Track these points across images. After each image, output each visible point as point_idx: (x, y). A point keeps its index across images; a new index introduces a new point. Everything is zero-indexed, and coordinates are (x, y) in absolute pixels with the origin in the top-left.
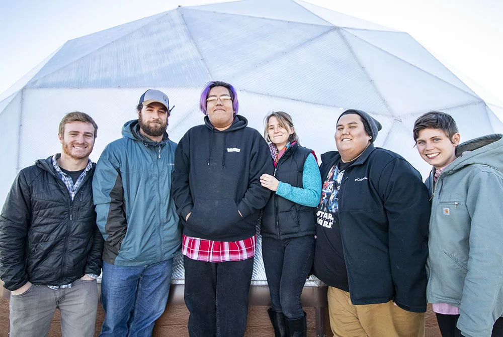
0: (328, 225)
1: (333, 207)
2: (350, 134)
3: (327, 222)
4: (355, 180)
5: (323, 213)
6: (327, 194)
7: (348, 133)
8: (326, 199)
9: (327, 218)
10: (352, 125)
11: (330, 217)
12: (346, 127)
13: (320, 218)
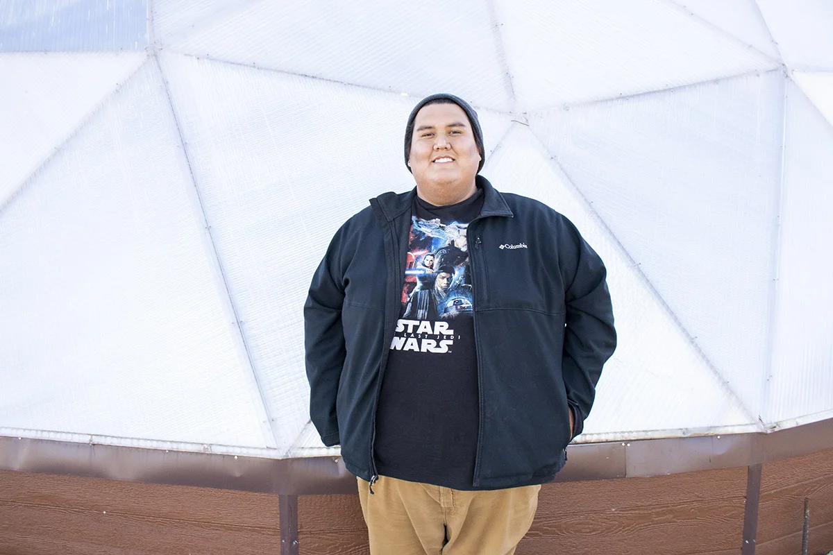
0: (438, 346)
1: (450, 303)
2: (452, 147)
3: (434, 343)
4: (502, 247)
5: (411, 323)
6: (422, 278)
7: (449, 146)
8: (422, 289)
9: (430, 332)
10: (455, 129)
11: (442, 328)
12: (441, 132)
13: (409, 336)
